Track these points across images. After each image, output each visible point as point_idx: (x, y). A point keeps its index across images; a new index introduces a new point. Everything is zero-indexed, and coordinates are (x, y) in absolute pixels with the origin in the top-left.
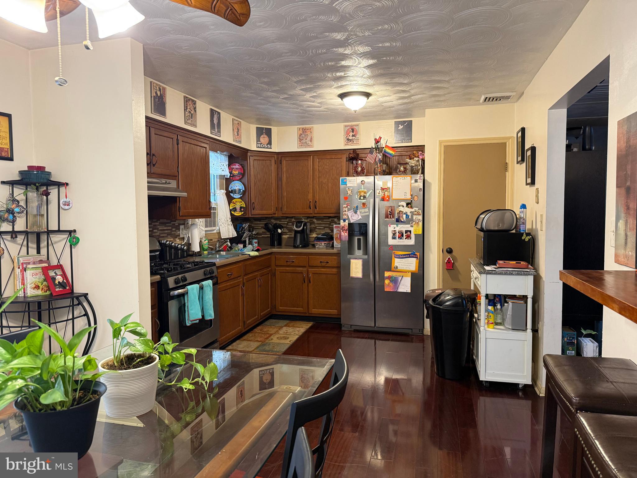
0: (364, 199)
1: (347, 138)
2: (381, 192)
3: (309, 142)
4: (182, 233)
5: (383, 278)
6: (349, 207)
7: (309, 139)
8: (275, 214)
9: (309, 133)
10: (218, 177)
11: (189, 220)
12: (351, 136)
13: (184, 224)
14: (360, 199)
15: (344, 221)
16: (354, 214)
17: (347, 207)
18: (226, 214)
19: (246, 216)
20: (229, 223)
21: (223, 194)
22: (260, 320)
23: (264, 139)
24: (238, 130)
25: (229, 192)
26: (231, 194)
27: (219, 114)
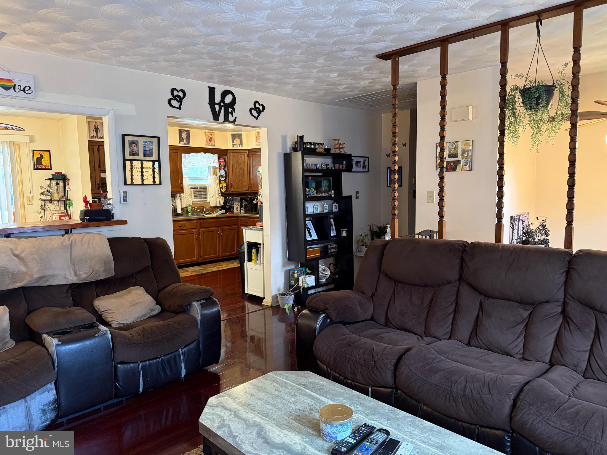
7: (259, 139)
8: (248, 191)
17: (260, 186)
18: (215, 191)
19: (228, 192)
20: (218, 196)
21: (214, 178)
22: (221, 257)
23: (237, 141)
24: (211, 138)
25: (220, 176)
26: (221, 178)
27: (188, 131)
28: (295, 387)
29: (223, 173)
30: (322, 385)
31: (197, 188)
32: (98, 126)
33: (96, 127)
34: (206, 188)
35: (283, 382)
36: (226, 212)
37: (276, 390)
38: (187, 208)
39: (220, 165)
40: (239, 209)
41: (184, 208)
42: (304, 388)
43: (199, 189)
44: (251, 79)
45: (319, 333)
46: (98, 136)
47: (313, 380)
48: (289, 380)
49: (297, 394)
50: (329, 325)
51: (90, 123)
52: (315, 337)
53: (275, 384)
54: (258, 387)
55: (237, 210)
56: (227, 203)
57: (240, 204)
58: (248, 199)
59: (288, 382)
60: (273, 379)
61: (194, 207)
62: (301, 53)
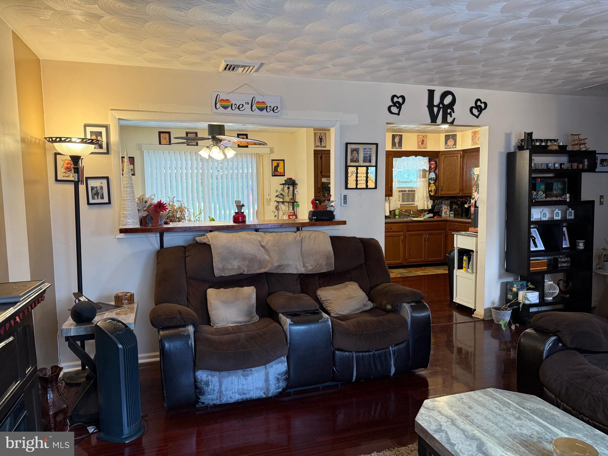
3: (477, 141)
7: (477, 139)
8: (459, 194)
10: (423, 170)
15: (473, 199)
17: (475, 189)
18: (423, 194)
19: (437, 195)
20: (426, 200)
21: (423, 181)
22: (427, 262)
23: (451, 142)
24: (423, 141)
25: (429, 179)
26: (430, 181)
27: (401, 136)
28: (520, 409)
29: (433, 175)
30: (553, 415)
31: (405, 191)
32: (322, 136)
33: (321, 137)
34: (414, 191)
35: (505, 401)
36: (434, 216)
37: (496, 407)
38: (395, 210)
39: (430, 167)
40: (448, 213)
41: (392, 211)
42: (531, 413)
43: (407, 192)
44: (474, 77)
45: (547, 357)
46: (322, 145)
47: (542, 407)
48: (511, 401)
49: (522, 417)
50: (561, 350)
51: (316, 135)
52: (541, 361)
53: (496, 402)
54: (476, 400)
55: (446, 214)
56: (435, 206)
57: (449, 208)
58: (459, 203)
59: (511, 402)
60: (494, 396)
61: (401, 210)
62: (537, 42)
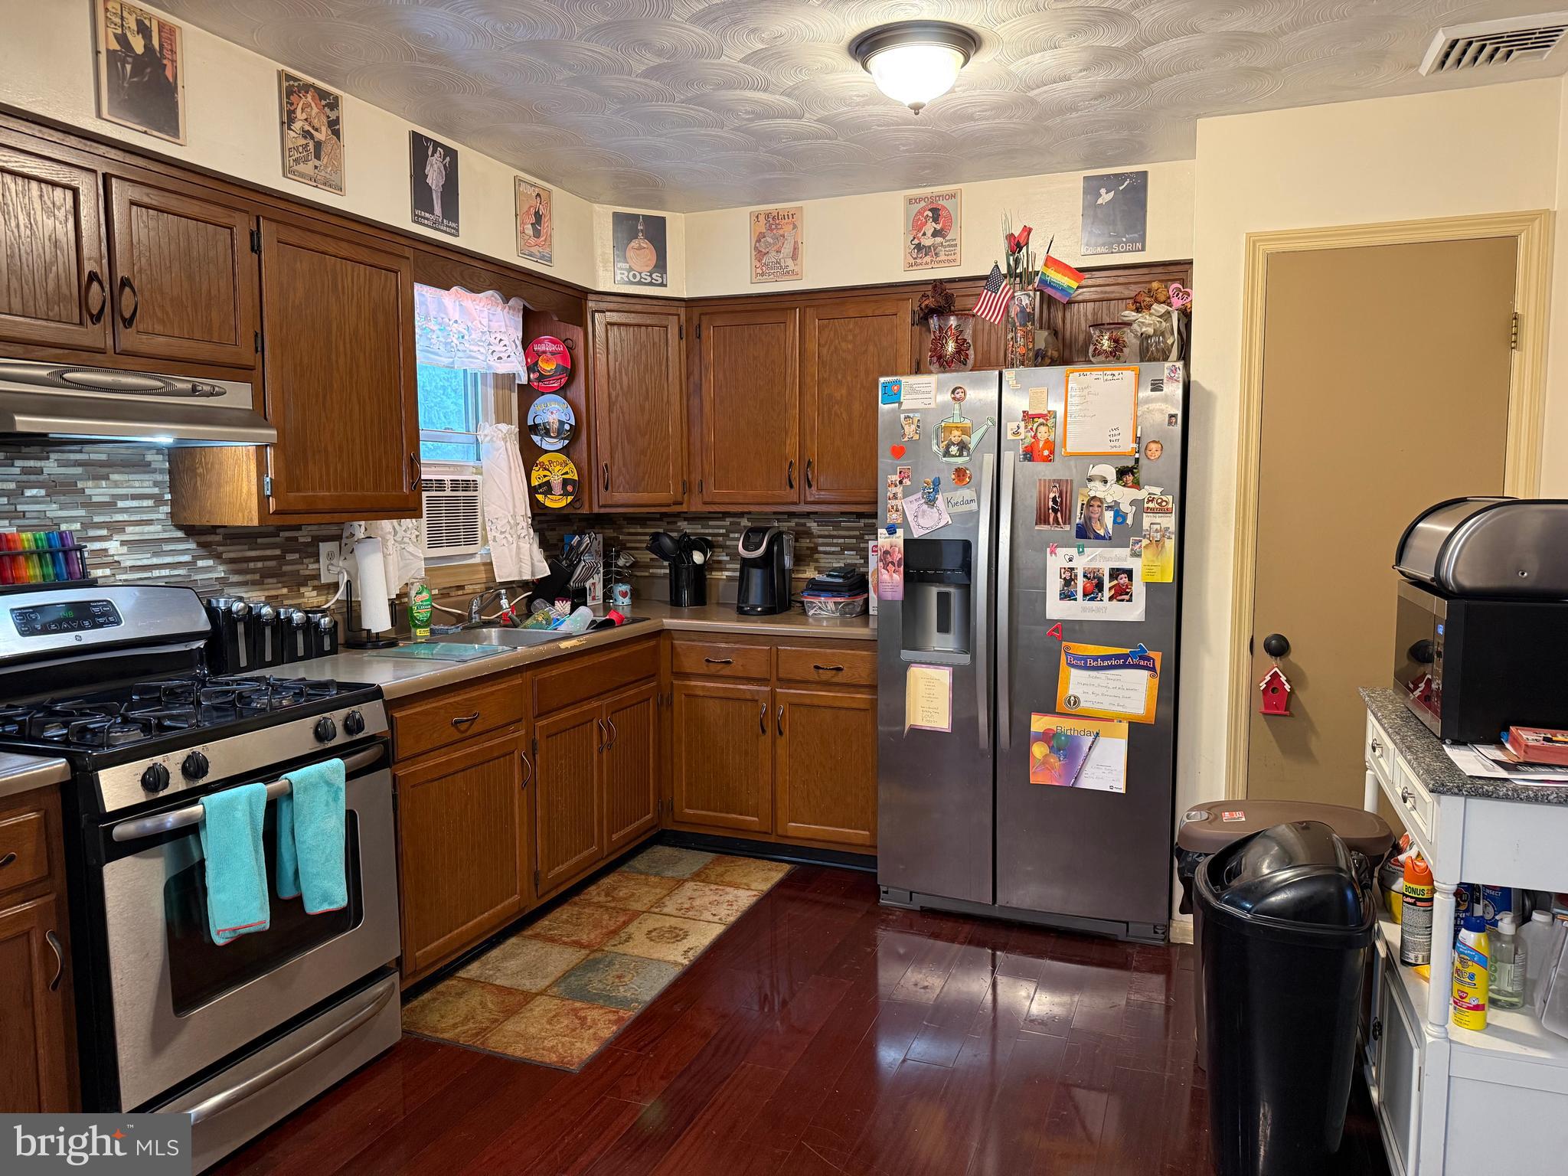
0: (961, 455)
1: (916, 242)
2: (1022, 430)
3: (790, 262)
4: (330, 567)
5: (1023, 738)
6: (907, 482)
7: (787, 249)
8: (681, 504)
9: (787, 230)
10: (490, 381)
11: (356, 524)
12: (929, 233)
13: (338, 538)
14: (947, 453)
15: (892, 530)
16: (925, 507)
17: (901, 482)
19: (585, 510)
20: (524, 532)
22: (607, 856)
23: (640, 255)
24: (538, 217)
26: (536, 438)
27: (453, 156)
29: (551, 410)
39: (532, 366)
40: (599, 590)
55: (594, 598)
57: (601, 567)
